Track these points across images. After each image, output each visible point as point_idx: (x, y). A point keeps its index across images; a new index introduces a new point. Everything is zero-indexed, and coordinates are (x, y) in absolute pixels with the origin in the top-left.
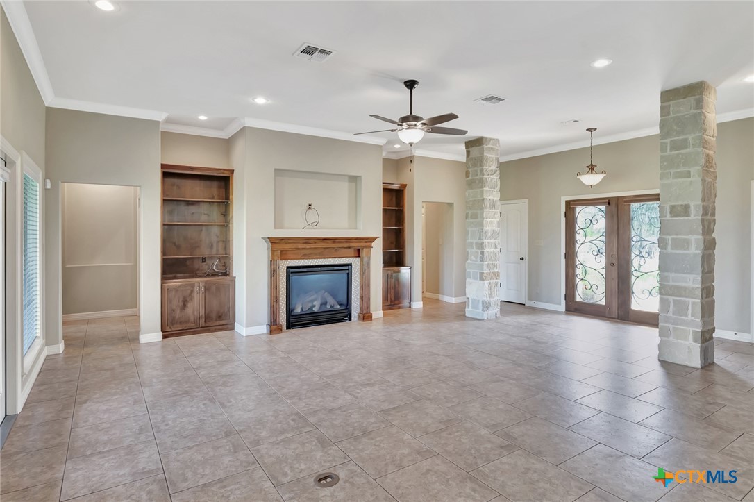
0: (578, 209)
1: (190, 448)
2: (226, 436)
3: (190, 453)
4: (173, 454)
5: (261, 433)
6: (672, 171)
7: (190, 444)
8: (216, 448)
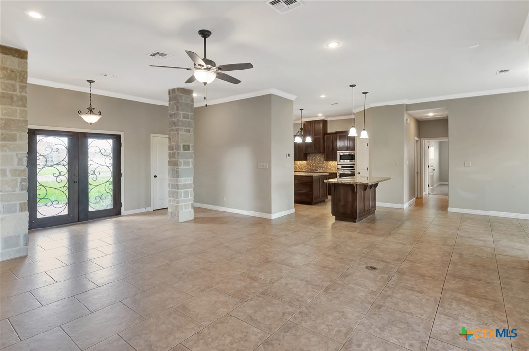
0: (39, 138)
1: (411, 313)
2: (382, 306)
3: (414, 310)
4: (424, 317)
5: (362, 295)
6: (184, 128)
7: (409, 316)
8: (396, 304)
